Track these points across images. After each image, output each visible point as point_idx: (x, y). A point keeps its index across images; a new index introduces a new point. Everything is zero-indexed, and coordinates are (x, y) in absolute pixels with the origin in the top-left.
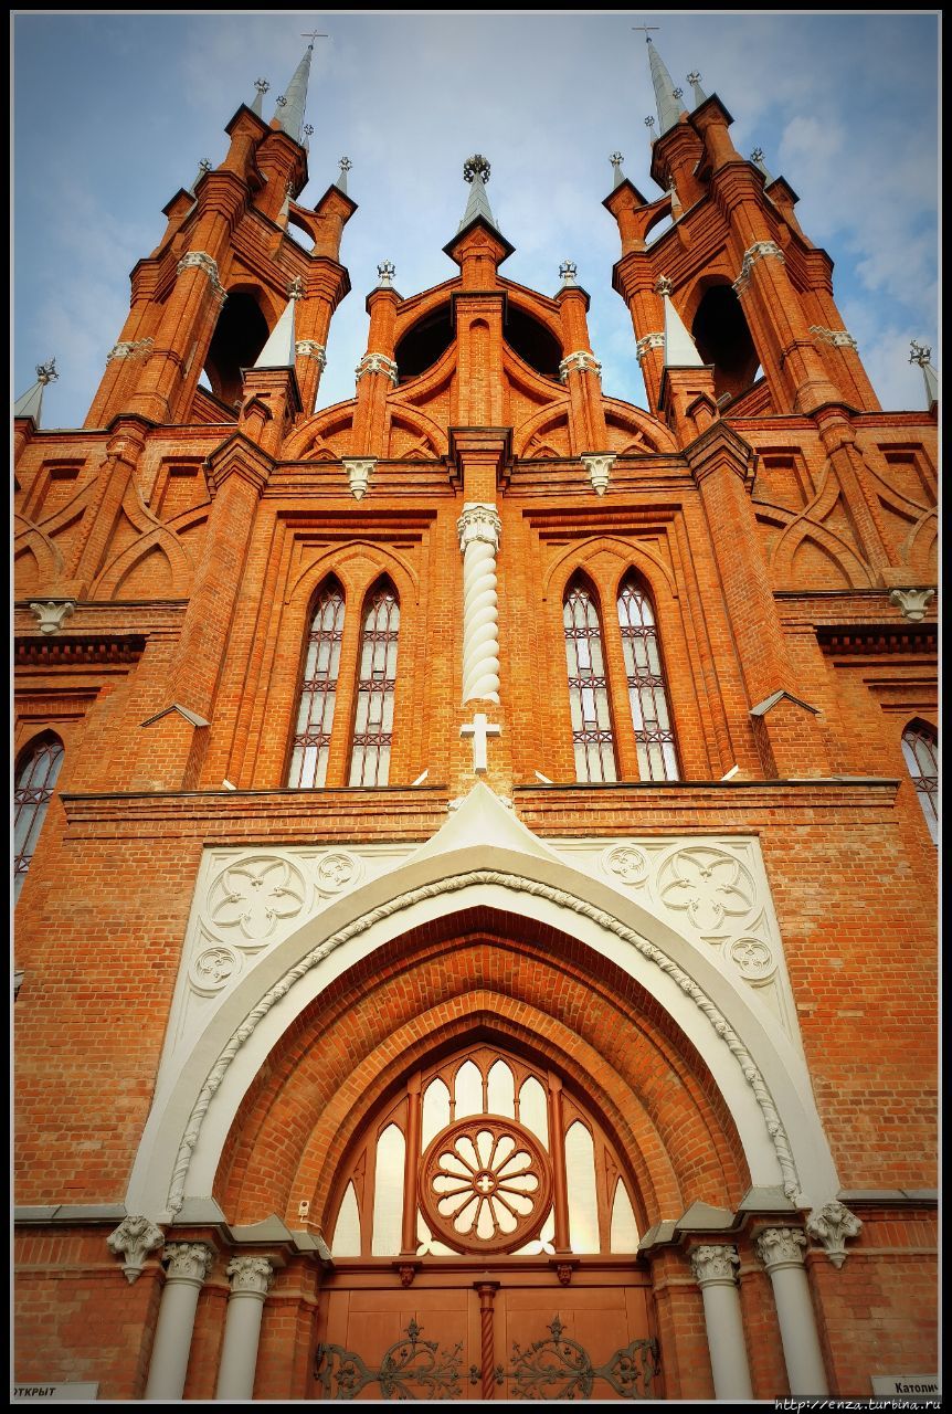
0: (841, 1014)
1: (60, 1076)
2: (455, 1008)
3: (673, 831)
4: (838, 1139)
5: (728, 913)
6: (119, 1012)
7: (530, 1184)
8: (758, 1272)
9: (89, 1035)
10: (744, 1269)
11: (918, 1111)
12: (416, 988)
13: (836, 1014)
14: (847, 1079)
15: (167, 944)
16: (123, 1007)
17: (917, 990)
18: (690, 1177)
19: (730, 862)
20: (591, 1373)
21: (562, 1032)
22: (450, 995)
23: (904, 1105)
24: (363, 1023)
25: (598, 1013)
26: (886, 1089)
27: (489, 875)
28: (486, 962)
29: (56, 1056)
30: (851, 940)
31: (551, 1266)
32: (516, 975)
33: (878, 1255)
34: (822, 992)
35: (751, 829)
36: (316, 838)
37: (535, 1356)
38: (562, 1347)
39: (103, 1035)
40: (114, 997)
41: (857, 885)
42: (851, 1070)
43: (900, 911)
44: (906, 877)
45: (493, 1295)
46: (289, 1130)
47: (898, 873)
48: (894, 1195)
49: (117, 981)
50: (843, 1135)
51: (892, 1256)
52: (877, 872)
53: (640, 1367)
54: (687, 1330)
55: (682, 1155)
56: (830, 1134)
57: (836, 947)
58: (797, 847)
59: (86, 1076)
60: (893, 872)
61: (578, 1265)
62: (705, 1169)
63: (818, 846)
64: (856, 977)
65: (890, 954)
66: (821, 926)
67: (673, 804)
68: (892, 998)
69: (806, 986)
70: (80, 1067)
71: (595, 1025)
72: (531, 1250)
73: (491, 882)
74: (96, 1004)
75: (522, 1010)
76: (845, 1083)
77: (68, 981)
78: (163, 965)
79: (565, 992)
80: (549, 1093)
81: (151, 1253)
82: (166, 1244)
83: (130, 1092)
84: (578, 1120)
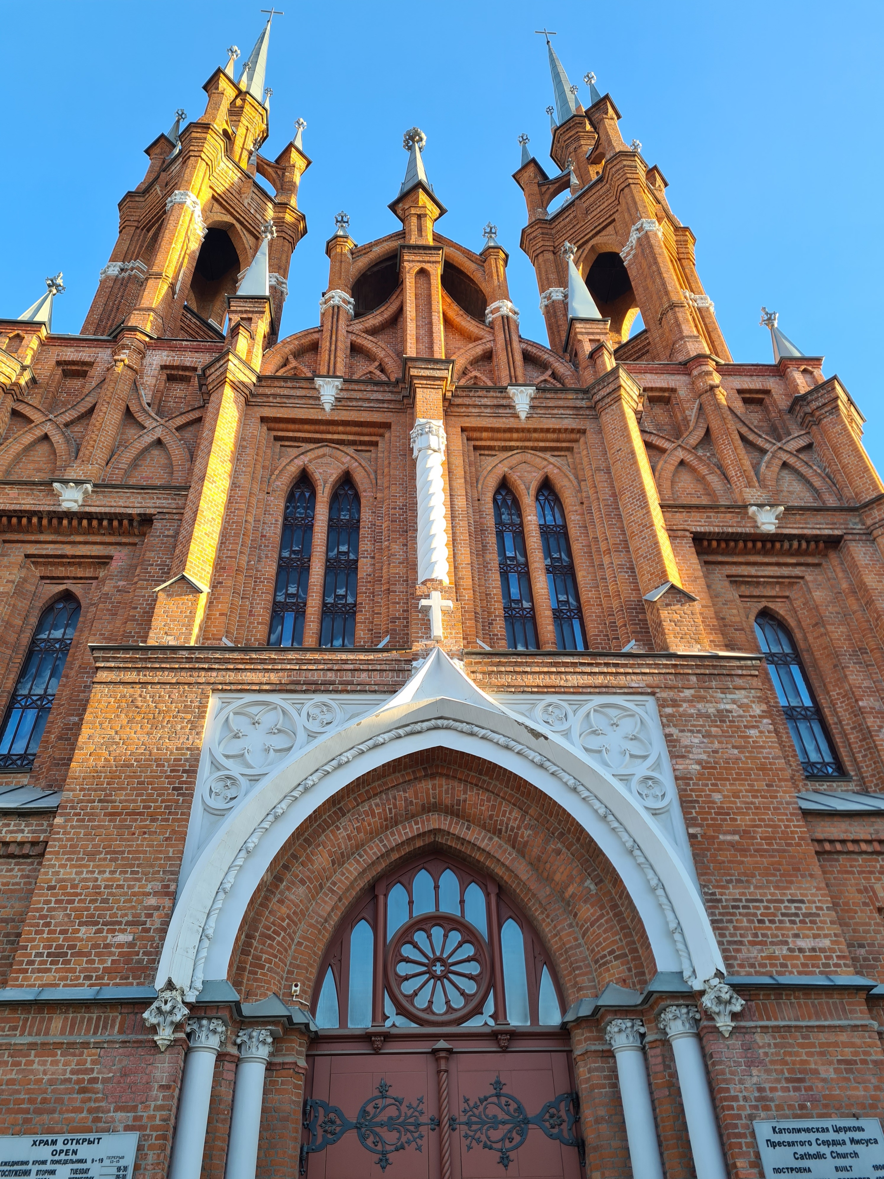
0: (721, 837)
1: (96, 880)
2: (415, 827)
3: (589, 690)
4: (722, 935)
5: (632, 756)
6: (146, 826)
7: (474, 968)
8: (661, 1040)
9: (120, 846)
10: (649, 1038)
11: (783, 915)
12: (384, 810)
13: (718, 837)
14: (728, 888)
15: (185, 771)
16: (148, 822)
17: (779, 820)
18: (605, 964)
19: (632, 716)
20: (526, 1121)
21: (500, 846)
22: (411, 816)
23: (772, 910)
24: (343, 837)
25: (529, 832)
26: (759, 897)
27: (446, 722)
28: (440, 792)
29: (92, 864)
30: (728, 779)
31: (494, 1035)
32: (465, 801)
33: (756, 1027)
34: (706, 819)
35: (649, 690)
36: (304, 688)
37: (481, 1108)
38: (503, 1100)
39: (131, 846)
40: (141, 814)
41: (730, 737)
42: (729, 881)
43: (765, 758)
44: (769, 732)
45: (447, 1059)
46: (284, 924)
47: (762, 729)
48: (767, 980)
49: (143, 801)
50: (727, 933)
51: (767, 1027)
52: (745, 727)
53: (565, 1117)
54: (603, 1086)
55: (597, 946)
56: (717, 932)
57: (716, 785)
58: (685, 705)
59: (119, 880)
60: (758, 727)
61: (514, 1035)
62: (616, 958)
63: (700, 706)
64: (732, 808)
65: (758, 791)
66: (704, 768)
67: (588, 669)
68: (759, 826)
69: (694, 814)
70: (112, 872)
71: (527, 842)
72: (475, 1024)
73: (447, 728)
74: (126, 820)
75: (468, 828)
76: (727, 892)
77: (100, 801)
78: (181, 789)
79: (504, 815)
80: (487, 895)
81: (178, 1027)
82: (189, 1019)
83: (156, 894)
84: (511, 917)
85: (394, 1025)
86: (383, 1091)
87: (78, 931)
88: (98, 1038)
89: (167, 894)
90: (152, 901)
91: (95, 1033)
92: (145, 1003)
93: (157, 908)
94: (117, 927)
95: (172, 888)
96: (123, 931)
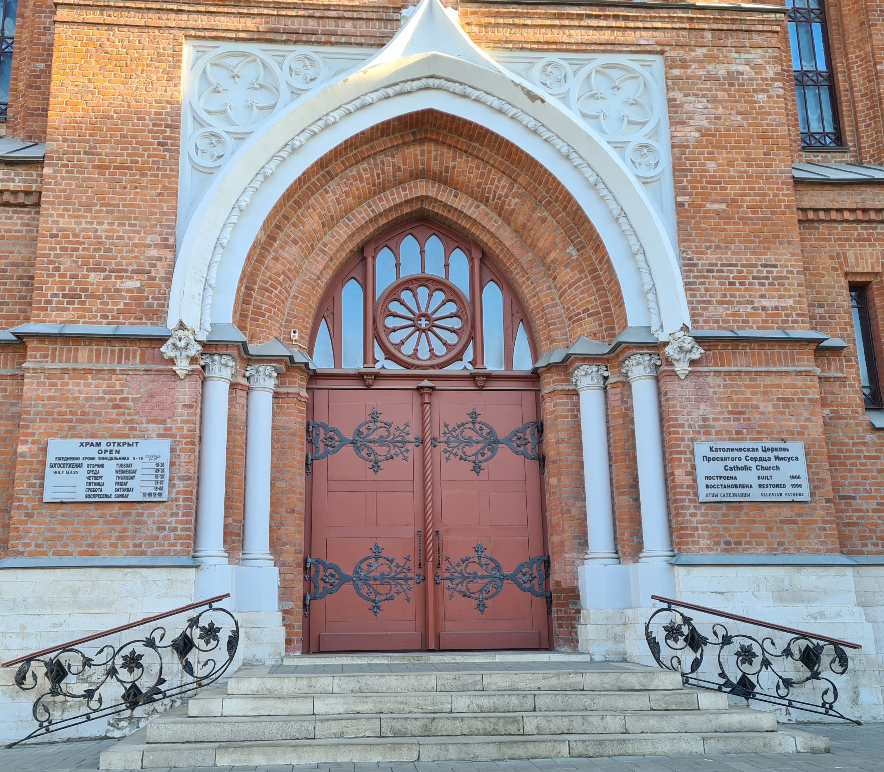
0: (709, 206)
1: (96, 230)
2: (403, 193)
3: (593, 47)
4: (693, 296)
5: (630, 122)
6: (136, 181)
7: (456, 323)
8: (622, 382)
9: (113, 199)
10: (610, 381)
11: (754, 278)
12: (372, 175)
13: (705, 206)
14: (707, 254)
15: (167, 126)
16: (137, 177)
17: (769, 189)
18: (578, 320)
19: (636, 78)
20: (497, 441)
21: (487, 214)
22: (399, 183)
23: (745, 274)
24: (332, 201)
25: (517, 200)
26: (734, 262)
27: (437, 82)
28: (429, 159)
29: (89, 215)
30: (725, 147)
31: (472, 377)
32: (454, 168)
33: (710, 371)
34: (696, 188)
35: (658, 48)
36: (285, 37)
37: (459, 431)
38: (478, 426)
39: (125, 200)
40: (129, 168)
41: (737, 102)
42: (710, 247)
43: (768, 125)
44: (778, 97)
45: (430, 394)
46: (281, 279)
47: (771, 93)
48: (728, 334)
49: (129, 155)
50: (698, 293)
51: (720, 372)
52: (755, 91)
53: (530, 439)
54: (567, 416)
55: (572, 306)
56: (689, 293)
57: (713, 153)
58: (694, 66)
59: (118, 231)
60: (767, 91)
61: (489, 377)
62: (589, 316)
63: (710, 67)
64: (724, 177)
65: (754, 159)
66: (703, 135)
67: (594, 23)
68: (748, 195)
69: (685, 183)
70: (111, 224)
71: (513, 210)
72: (455, 368)
73: (438, 88)
74: (115, 174)
75: (456, 196)
76: (705, 257)
77: (86, 153)
78: (166, 144)
79: (492, 184)
80: (471, 260)
81: (193, 360)
82: (202, 354)
83: (156, 246)
84: (492, 280)
85: (383, 367)
86: (375, 417)
87: (88, 276)
88: (122, 366)
89: (167, 247)
90: (154, 252)
91: (119, 362)
92: (162, 340)
93: (160, 259)
94: (124, 274)
95: (171, 241)
96: (130, 278)
